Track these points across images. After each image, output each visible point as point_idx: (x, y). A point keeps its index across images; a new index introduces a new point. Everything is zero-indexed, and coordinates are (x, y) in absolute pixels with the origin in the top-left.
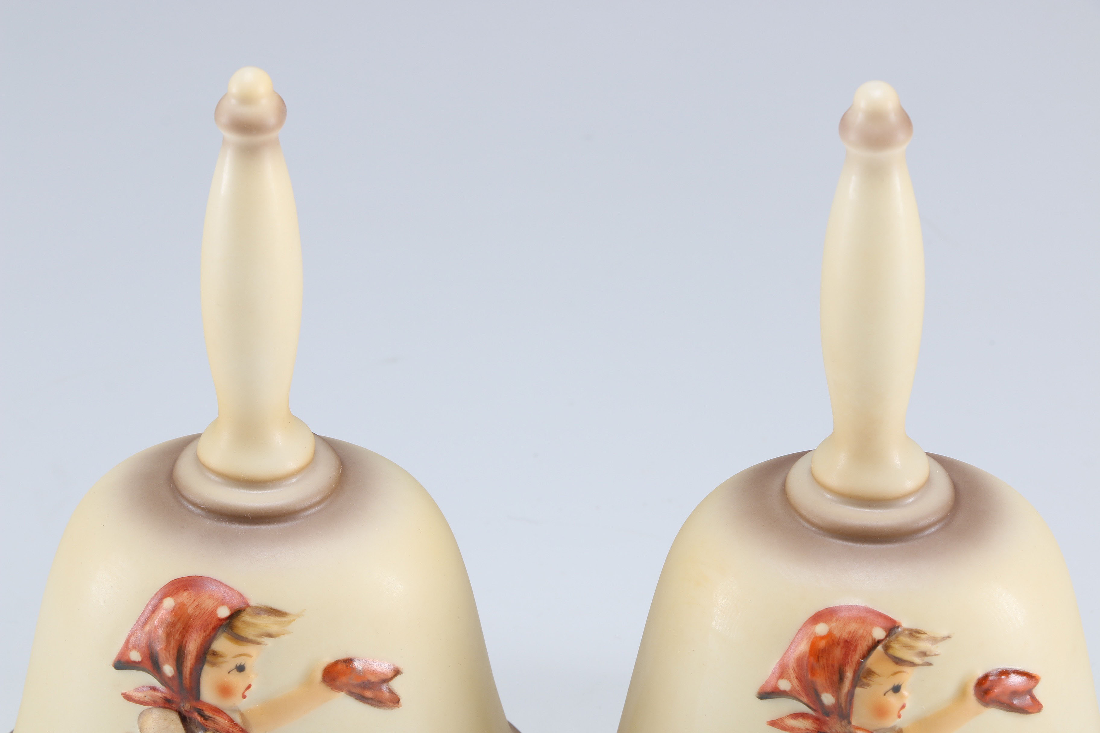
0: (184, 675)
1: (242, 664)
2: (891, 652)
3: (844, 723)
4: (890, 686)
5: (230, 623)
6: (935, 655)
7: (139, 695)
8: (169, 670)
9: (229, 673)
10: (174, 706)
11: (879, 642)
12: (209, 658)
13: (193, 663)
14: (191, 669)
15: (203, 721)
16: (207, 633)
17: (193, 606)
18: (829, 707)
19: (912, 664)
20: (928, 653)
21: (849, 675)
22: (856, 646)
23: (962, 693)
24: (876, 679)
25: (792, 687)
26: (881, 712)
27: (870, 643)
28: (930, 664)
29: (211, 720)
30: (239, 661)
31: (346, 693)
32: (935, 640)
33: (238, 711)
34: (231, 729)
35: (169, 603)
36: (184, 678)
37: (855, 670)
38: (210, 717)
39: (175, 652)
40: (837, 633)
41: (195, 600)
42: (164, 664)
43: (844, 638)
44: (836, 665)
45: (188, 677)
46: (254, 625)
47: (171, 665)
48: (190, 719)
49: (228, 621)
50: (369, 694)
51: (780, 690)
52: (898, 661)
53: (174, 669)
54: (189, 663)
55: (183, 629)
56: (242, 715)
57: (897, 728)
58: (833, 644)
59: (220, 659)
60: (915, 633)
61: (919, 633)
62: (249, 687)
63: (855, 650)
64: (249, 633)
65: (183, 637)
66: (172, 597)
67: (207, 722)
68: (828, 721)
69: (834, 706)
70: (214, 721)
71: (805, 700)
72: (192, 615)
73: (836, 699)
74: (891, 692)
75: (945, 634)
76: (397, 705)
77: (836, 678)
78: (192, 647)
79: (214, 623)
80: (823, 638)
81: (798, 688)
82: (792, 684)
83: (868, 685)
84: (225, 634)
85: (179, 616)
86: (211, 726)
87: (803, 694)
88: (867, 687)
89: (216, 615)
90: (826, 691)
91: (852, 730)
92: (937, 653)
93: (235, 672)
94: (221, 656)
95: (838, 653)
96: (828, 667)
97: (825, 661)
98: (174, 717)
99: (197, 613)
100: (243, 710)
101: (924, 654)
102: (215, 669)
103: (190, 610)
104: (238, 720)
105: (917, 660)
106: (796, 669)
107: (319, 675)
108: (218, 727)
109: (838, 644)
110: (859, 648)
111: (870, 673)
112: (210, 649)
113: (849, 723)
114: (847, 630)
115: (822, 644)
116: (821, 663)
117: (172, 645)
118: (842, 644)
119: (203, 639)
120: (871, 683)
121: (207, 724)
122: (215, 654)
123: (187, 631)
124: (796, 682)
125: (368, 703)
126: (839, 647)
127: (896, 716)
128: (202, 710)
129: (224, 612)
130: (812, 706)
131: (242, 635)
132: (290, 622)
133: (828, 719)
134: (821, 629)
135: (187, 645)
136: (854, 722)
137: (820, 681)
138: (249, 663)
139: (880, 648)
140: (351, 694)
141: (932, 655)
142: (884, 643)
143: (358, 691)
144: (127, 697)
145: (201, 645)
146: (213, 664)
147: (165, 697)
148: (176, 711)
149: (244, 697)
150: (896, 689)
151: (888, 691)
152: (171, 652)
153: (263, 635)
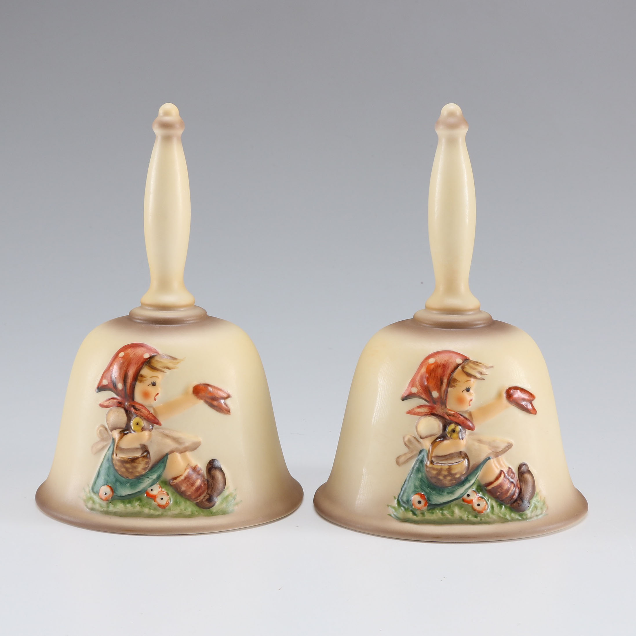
0: (127, 387)
1: (155, 382)
2: (465, 370)
3: (443, 407)
4: (465, 388)
5: (149, 360)
6: (486, 375)
7: (106, 403)
8: (120, 386)
9: (148, 386)
10: (122, 405)
11: (459, 365)
12: (139, 378)
13: (131, 380)
14: (130, 384)
15: (135, 411)
16: (139, 365)
17: (132, 354)
18: (436, 399)
19: (476, 378)
20: (482, 373)
21: (445, 381)
22: (448, 367)
23: (499, 395)
24: (458, 383)
25: (418, 390)
26: (461, 400)
27: (455, 365)
28: (484, 379)
29: (139, 410)
30: (153, 380)
31: (204, 401)
32: (486, 367)
33: (151, 407)
34: (149, 415)
35: (122, 354)
37: (448, 378)
38: (139, 409)
39: (123, 376)
40: (439, 361)
41: (133, 351)
42: (118, 383)
43: (442, 363)
44: (439, 377)
45: (129, 388)
46: (161, 362)
48: (130, 411)
50: (215, 403)
51: (412, 393)
52: (469, 375)
55: (128, 365)
56: (154, 409)
57: (469, 412)
58: (437, 366)
60: (476, 363)
61: (478, 363)
62: (158, 394)
63: (448, 369)
64: (158, 366)
65: (127, 368)
68: (435, 407)
69: (438, 398)
70: (140, 411)
71: (424, 396)
72: (132, 358)
73: (439, 394)
74: (465, 391)
75: (491, 365)
76: (229, 413)
77: (439, 383)
78: (131, 373)
79: (142, 361)
80: (432, 364)
81: (421, 391)
82: (418, 389)
83: (454, 386)
84: (147, 366)
85: (126, 359)
86: (139, 413)
87: (423, 393)
88: (454, 388)
89: (143, 357)
90: (434, 390)
91: (447, 411)
92: (487, 374)
93: (151, 386)
94: (145, 377)
95: (440, 371)
96: (435, 377)
97: (433, 375)
98: (122, 411)
99: (134, 357)
100: (154, 407)
101: (481, 373)
102: (142, 384)
103: (131, 356)
104: (152, 411)
105: (478, 376)
106: (420, 381)
107: (191, 390)
109: (440, 366)
110: (450, 367)
111: (455, 380)
113: (446, 407)
114: (444, 360)
115: (432, 367)
116: (432, 376)
117: (122, 373)
118: (442, 366)
120: (456, 385)
121: (137, 413)
122: (142, 376)
123: (129, 366)
124: (419, 388)
125: (215, 409)
126: (440, 368)
127: (468, 404)
128: (136, 406)
129: (147, 356)
130: (428, 399)
131: (155, 366)
132: (178, 363)
133: (435, 406)
134: (432, 361)
135: (129, 372)
136: (448, 407)
137: (431, 385)
138: (158, 382)
139: (460, 368)
140: (206, 402)
141: (485, 375)
142: (461, 365)
143: (209, 401)
144: (102, 406)
145: (136, 371)
146: (141, 381)
147: (118, 401)
148: (123, 408)
149: (155, 400)
150: (468, 390)
151: (464, 391)
152: (121, 376)
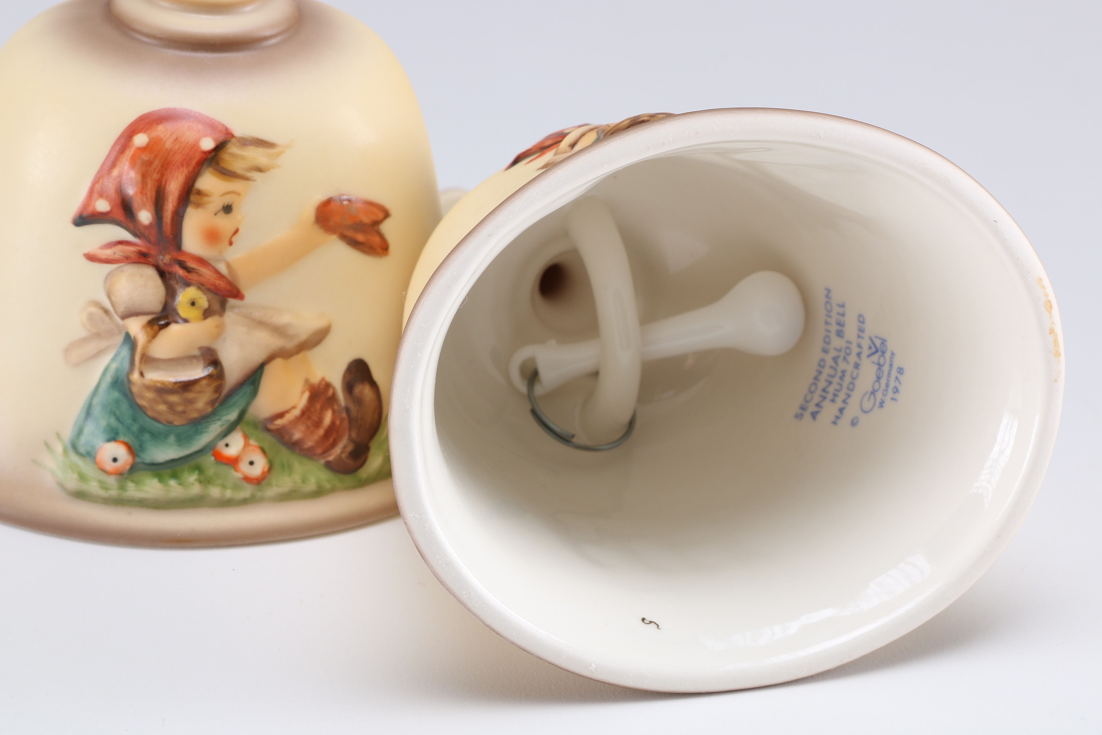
36: (164, 224)
47: (149, 211)
49: (213, 154)
53: (152, 215)
54: (170, 206)
59: (206, 199)
66: (145, 132)
67: (191, 274)
108: (202, 280)
112: (194, 188)
119: (186, 175)
153: (252, 169)
